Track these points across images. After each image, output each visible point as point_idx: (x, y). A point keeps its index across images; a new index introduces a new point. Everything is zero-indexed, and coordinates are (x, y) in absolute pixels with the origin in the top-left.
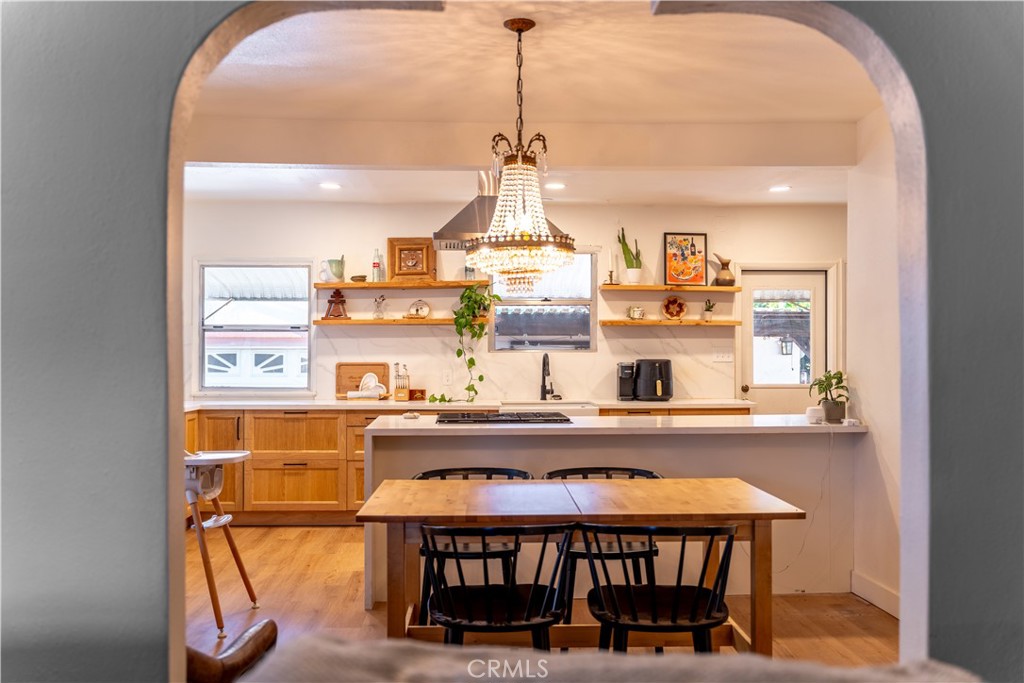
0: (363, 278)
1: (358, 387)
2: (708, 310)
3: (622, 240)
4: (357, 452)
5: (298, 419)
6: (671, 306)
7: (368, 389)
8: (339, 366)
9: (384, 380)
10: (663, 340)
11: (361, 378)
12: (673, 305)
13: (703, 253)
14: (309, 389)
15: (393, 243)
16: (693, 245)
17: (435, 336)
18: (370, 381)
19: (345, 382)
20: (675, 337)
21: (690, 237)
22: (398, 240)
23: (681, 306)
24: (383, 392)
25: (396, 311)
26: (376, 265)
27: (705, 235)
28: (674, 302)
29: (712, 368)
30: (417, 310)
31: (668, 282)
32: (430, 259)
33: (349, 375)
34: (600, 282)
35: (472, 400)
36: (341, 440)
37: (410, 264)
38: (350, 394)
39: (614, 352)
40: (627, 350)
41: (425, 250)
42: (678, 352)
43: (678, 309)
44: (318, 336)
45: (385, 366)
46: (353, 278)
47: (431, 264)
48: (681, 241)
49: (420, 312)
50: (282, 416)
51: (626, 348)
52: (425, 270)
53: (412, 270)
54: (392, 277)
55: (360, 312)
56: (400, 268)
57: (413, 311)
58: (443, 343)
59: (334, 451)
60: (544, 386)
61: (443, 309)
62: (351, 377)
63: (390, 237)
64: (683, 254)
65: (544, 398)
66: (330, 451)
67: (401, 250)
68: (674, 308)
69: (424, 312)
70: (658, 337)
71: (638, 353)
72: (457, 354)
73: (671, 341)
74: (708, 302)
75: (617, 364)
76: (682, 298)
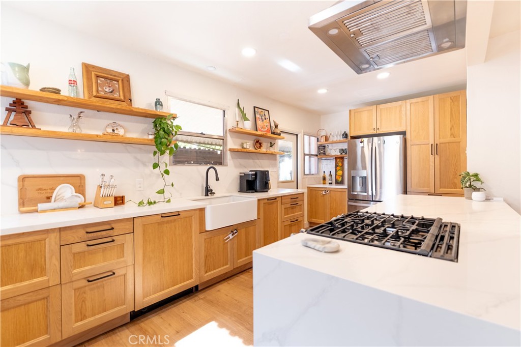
0: (57, 91)
1: (49, 199)
2: (271, 146)
3: (238, 105)
4: (75, 271)
7: (62, 199)
8: (23, 179)
9: (80, 189)
10: (254, 160)
11: (53, 189)
12: (258, 144)
13: (269, 119)
15: (88, 69)
16: (265, 115)
17: (129, 153)
18: (66, 192)
19: (32, 194)
20: (258, 159)
21: (263, 111)
22: (93, 67)
23: (260, 144)
24: (80, 199)
25: (96, 125)
26: (73, 83)
27: (269, 111)
28: (259, 141)
30: (113, 130)
31: (258, 131)
32: (126, 90)
33: (38, 187)
35: (169, 201)
36: (52, 263)
37: (107, 90)
38: (41, 206)
39: (236, 167)
40: (241, 166)
41: (120, 82)
42: (259, 167)
45: (81, 178)
46: (43, 90)
47: (127, 94)
48: (260, 112)
49: (115, 132)
51: (240, 164)
52: (122, 97)
53: (110, 95)
54: (90, 98)
56: (97, 91)
57: (110, 130)
58: (136, 158)
59: (40, 279)
60: (207, 188)
61: (139, 130)
62: (40, 189)
63: (84, 62)
64: (262, 118)
65: (207, 195)
66: (35, 280)
67: (98, 76)
69: (121, 132)
70: (252, 159)
71: (245, 167)
72: (153, 166)
73: (257, 161)
74: (271, 143)
75: (240, 173)
76: (262, 140)
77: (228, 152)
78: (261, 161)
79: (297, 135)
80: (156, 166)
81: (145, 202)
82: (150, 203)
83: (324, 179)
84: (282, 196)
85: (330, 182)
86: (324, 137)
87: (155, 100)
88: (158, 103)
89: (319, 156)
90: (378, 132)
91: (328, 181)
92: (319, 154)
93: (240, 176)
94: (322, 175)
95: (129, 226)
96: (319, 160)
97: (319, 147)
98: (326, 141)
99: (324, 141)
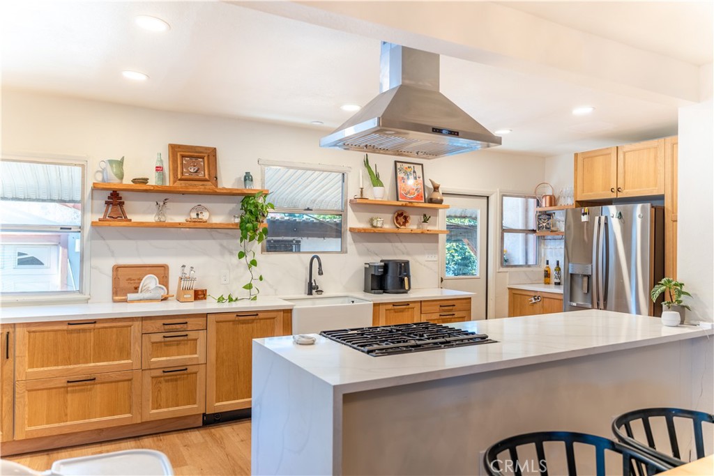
0: (145, 181)
1: (136, 288)
2: (425, 221)
3: (366, 163)
4: (153, 360)
5: (84, 330)
6: (399, 218)
7: (148, 290)
8: (117, 268)
9: (164, 280)
10: (393, 244)
11: (140, 280)
12: (401, 216)
13: (421, 179)
14: (80, 292)
15: (174, 149)
16: (414, 172)
17: (214, 239)
18: (151, 282)
19: (123, 283)
20: (401, 242)
21: (412, 166)
22: (179, 146)
23: (406, 218)
24: (163, 293)
25: (178, 214)
26: (159, 169)
27: (422, 165)
28: (402, 214)
29: (424, 266)
30: (198, 215)
31: (400, 199)
32: (211, 167)
33: (128, 277)
34: (351, 197)
35: (255, 299)
36: (136, 349)
37: (192, 170)
38: (131, 296)
39: (360, 253)
40: (369, 252)
41: (206, 158)
42: (403, 254)
43: (404, 220)
44: (92, 237)
45: (165, 268)
46: (134, 181)
47: (212, 172)
48: (406, 168)
49: (200, 217)
50: (65, 327)
51: (368, 250)
52: (207, 177)
53: (194, 176)
54: (174, 182)
55: (141, 213)
56: (182, 173)
57: (194, 215)
58: (221, 245)
59: (126, 361)
60: (310, 283)
61: (221, 214)
62: (130, 279)
63: (171, 143)
64: (408, 178)
65: (310, 293)
66: (123, 362)
67: (183, 156)
68: (401, 220)
69: (205, 216)
70: (390, 242)
71: (376, 254)
72: (239, 256)
73: (399, 244)
74: (425, 215)
75: (366, 264)
76: (407, 212)
77: (349, 233)
78: (405, 244)
79: (488, 197)
80: (241, 255)
81: (226, 297)
82: (231, 300)
83: (547, 275)
84: (421, 301)
85: (558, 281)
86: (548, 197)
87: (245, 174)
88: (248, 178)
89: (539, 233)
90: (620, 195)
91: (554, 280)
92: (539, 228)
93: (366, 268)
94: (544, 266)
95: (202, 321)
96: (541, 239)
97: (539, 216)
98: (551, 205)
99: (548, 205)
